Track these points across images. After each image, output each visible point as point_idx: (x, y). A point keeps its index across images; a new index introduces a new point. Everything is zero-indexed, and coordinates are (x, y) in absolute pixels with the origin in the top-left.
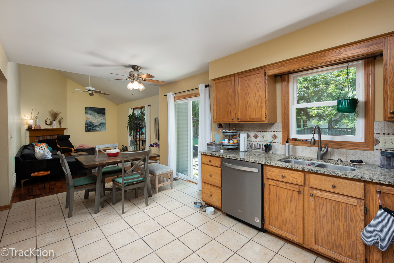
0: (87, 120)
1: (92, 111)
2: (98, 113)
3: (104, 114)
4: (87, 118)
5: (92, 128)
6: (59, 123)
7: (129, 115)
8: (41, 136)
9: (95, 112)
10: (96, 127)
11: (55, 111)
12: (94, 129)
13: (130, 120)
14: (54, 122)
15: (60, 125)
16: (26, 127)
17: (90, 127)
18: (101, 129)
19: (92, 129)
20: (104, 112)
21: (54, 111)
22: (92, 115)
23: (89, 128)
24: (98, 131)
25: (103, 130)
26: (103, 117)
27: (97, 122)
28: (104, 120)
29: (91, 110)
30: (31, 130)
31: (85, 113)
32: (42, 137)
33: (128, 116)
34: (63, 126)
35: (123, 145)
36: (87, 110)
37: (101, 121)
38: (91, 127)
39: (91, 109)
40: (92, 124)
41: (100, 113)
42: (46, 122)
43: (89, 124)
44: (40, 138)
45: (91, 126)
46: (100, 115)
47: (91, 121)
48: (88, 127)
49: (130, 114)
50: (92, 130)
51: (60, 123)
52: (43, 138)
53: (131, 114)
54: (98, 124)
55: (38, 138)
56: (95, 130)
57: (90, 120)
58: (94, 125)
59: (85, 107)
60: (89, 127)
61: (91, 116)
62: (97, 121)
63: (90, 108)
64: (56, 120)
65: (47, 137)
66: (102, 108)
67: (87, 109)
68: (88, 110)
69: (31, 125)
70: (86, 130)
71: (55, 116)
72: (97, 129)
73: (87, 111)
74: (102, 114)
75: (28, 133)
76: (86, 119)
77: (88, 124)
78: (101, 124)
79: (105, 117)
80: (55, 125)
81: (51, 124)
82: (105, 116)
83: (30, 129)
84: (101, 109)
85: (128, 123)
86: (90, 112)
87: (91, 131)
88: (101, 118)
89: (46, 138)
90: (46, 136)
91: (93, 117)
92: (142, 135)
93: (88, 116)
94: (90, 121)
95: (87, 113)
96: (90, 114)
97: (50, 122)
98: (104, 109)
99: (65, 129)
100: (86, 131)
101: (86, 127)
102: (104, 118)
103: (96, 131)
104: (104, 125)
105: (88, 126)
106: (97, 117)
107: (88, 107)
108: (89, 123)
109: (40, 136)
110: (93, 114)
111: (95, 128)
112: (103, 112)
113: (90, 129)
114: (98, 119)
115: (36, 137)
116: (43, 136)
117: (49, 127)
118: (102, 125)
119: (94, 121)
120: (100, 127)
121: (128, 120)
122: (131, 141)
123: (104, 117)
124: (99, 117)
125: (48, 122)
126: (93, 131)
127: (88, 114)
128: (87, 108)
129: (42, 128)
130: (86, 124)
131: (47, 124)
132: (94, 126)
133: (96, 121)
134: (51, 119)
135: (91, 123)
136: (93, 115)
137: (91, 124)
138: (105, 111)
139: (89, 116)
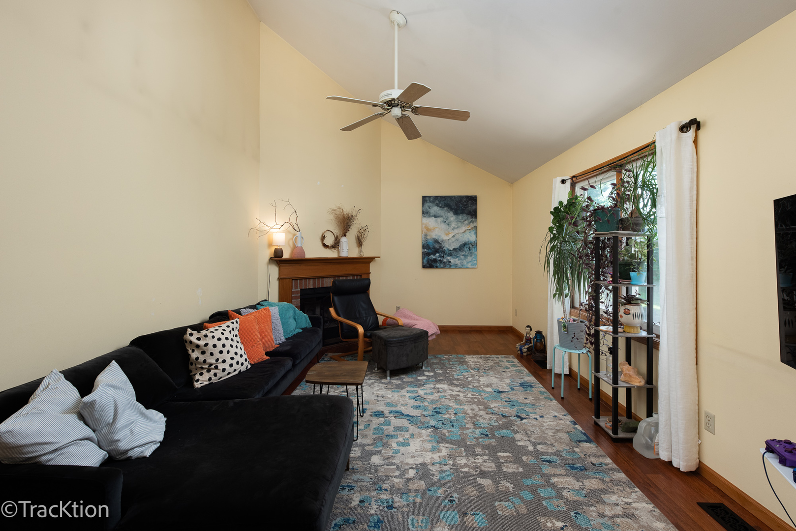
0: (426, 235)
1: (440, 207)
2: (456, 213)
3: (473, 214)
4: (428, 229)
5: (440, 256)
6: (357, 243)
7: (556, 209)
8: (309, 278)
9: (449, 210)
10: (450, 255)
11: (348, 210)
12: (445, 260)
13: (560, 228)
14: (343, 240)
15: (359, 247)
16: (269, 253)
17: (434, 255)
18: (465, 262)
19: (440, 260)
20: (474, 207)
21: (345, 210)
22: (439, 220)
23: (433, 257)
24: (456, 267)
25: (470, 264)
26: (469, 223)
27: (453, 239)
28: (473, 232)
29: (437, 205)
30: (280, 261)
31: (423, 213)
32: (312, 281)
33: (551, 213)
34: (367, 253)
35: (528, 326)
36: (427, 205)
37: (465, 236)
38: (437, 255)
39: (437, 202)
40: (440, 247)
41: (462, 213)
42: (323, 238)
43: (431, 247)
44: (306, 285)
45: (436, 251)
46: (460, 217)
47: (437, 238)
48: (428, 254)
49: (561, 203)
50: (438, 265)
51: (360, 243)
52: (314, 284)
53: (565, 203)
54: (456, 245)
55: (301, 284)
56: (447, 265)
57: (434, 235)
58: (445, 248)
59: (424, 197)
60: (432, 254)
61: (436, 222)
62: (454, 236)
63: (436, 197)
64: (347, 234)
65: (326, 280)
66: (467, 197)
67: (426, 201)
68: (431, 204)
69: (280, 248)
70: (423, 263)
71: (345, 223)
72: (452, 261)
73: (428, 208)
74: (467, 214)
75: (275, 270)
76: (425, 230)
77: (429, 247)
78: (465, 244)
79: (475, 224)
80: (348, 249)
81: (336, 245)
82: (476, 221)
83: (277, 258)
84: (465, 199)
85: (551, 240)
86: (435, 209)
87: (437, 267)
88: (464, 228)
89: (323, 283)
90: (323, 277)
91: (444, 226)
92: (633, 309)
93: (430, 224)
94: (434, 237)
95: (427, 213)
96: (435, 216)
97: (334, 239)
98: (473, 200)
99: (371, 259)
100: (424, 267)
101: (425, 255)
102: (472, 228)
103: (450, 267)
104: (473, 250)
105: (429, 251)
106: (453, 225)
107: (430, 197)
108: (431, 242)
109: (305, 279)
110: (442, 217)
111: (449, 258)
112: (470, 208)
113: (435, 260)
114: (456, 231)
115: (296, 279)
116: (314, 278)
117: (331, 254)
118: (467, 248)
119: (445, 238)
120: (461, 257)
121: (551, 229)
122: (565, 327)
123: (472, 225)
124: (460, 224)
125: (329, 241)
126: (442, 266)
127: (430, 216)
128: (427, 199)
129: (308, 256)
130: (424, 247)
131: (325, 246)
132: (444, 252)
133: (451, 235)
134: (337, 231)
135: (436, 241)
136: (442, 219)
137: (437, 246)
138: (476, 204)
139: (431, 222)
